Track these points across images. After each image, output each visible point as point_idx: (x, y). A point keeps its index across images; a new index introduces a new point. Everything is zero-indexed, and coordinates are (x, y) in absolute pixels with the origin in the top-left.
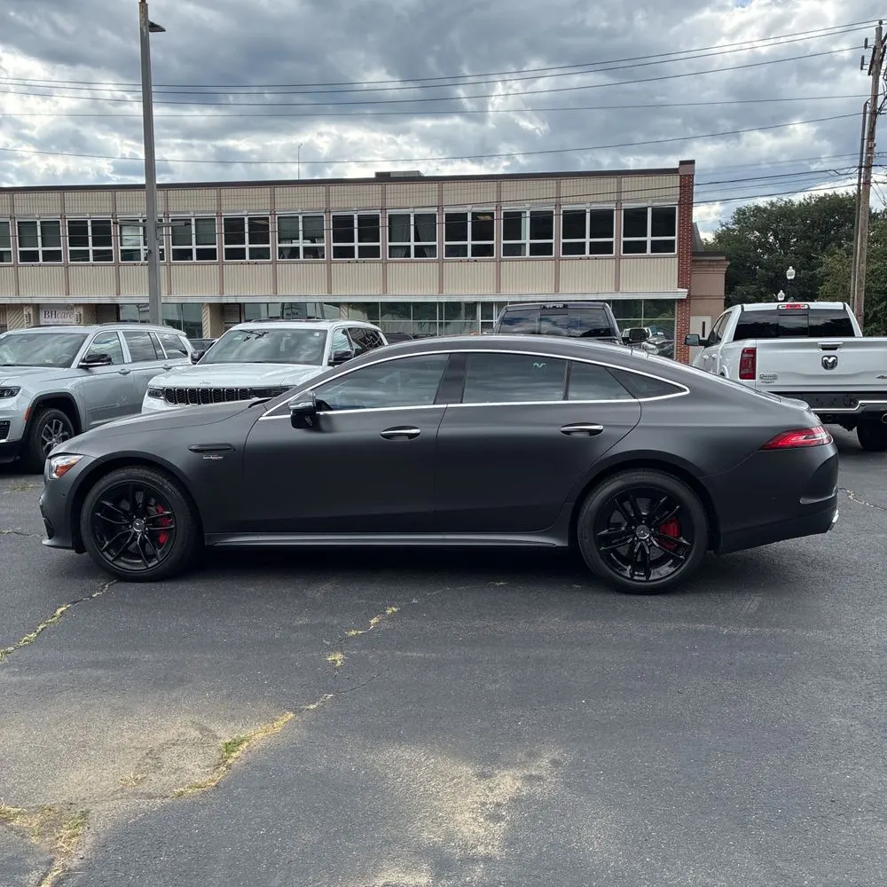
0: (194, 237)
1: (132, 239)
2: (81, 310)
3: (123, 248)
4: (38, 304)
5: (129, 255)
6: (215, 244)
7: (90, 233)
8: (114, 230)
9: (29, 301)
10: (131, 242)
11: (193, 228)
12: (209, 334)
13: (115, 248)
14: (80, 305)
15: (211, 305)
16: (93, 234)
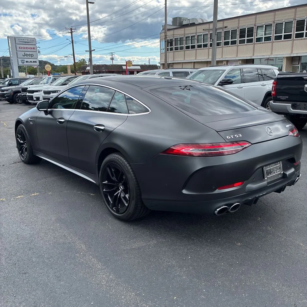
0: (283, 30)
1: (261, 33)
2: (240, 62)
3: (257, 37)
4: (228, 60)
5: (259, 40)
6: (292, 32)
7: (246, 33)
8: (255, 31)
9: (225, 59)
10: (260, 35)
11: (284, 26)
12: (285, 69)
13: (254, 38)
14: (240, 60)
15: (287, 58)
16: (247, 33)
